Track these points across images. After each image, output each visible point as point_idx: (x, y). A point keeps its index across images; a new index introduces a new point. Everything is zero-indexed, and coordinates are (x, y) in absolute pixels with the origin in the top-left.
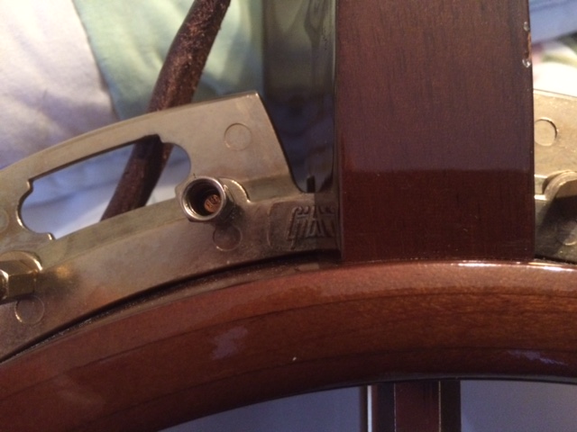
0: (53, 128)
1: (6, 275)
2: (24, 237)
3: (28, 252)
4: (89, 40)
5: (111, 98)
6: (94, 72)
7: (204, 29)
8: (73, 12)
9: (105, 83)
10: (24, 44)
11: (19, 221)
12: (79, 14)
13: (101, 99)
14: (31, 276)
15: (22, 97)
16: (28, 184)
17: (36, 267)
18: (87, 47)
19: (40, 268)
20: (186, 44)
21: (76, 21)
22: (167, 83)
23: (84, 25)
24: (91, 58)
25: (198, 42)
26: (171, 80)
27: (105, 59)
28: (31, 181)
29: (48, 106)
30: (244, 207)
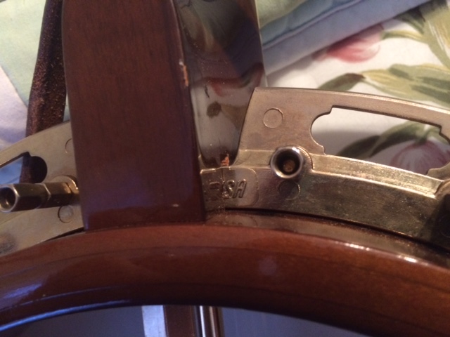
7: (44, 82)
25: (44, 90)
26: (34, 116)
30: (75, 192)
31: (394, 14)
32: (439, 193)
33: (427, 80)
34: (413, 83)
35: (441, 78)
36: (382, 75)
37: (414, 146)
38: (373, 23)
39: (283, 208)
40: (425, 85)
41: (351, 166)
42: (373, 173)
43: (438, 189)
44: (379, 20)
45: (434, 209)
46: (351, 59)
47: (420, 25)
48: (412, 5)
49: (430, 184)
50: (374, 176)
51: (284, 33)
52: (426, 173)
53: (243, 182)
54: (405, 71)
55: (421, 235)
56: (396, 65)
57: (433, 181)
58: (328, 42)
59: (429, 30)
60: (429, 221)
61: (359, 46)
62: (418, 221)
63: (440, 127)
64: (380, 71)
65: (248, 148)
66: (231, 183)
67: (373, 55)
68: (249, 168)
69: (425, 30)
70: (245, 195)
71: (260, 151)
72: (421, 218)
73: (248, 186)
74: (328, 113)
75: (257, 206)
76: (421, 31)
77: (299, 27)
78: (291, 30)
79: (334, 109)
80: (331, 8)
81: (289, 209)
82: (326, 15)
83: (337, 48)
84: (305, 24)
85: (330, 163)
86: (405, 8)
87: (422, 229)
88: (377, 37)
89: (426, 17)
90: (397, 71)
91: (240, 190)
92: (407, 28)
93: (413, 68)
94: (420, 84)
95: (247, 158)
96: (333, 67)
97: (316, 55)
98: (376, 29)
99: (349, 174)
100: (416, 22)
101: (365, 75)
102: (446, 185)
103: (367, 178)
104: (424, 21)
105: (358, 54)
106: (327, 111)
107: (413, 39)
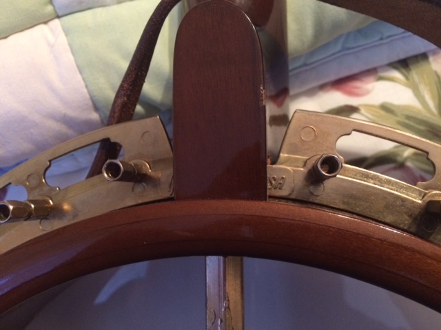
0: (70, 132)
1: (33, 206)
2: (46, 189)
3: (47, 196)
4: (86, 86)
5: (100, 116)
6: (90, 103)
7: (131, 85)
8: (78, 72)
9: (96, 108)
10: (53, 90)
11: (44, 180)
12: (81, 73)
13: (95, 116)
14: (47, 208)
15: (53, 117)
16: (48, 163)
17: (49, 203)
18: (85, 90)
19: (52, 203)
20: (123, 93)
21: (79, 77)
22: (114, 112)
23: (84, 79)
24: (88, 96)
25: (129, 92)
26: (116, 111)
27: (94, 96)
28: (50, 161)
29: (67, 121)
30: (148, 174)
31: (387, 62)
32: (424, 199)
33: (408, 117)
34: (398, 119)
35: (420, 117)
36: (374, 109)
37: (395, 169)
38: (369, 67)
39: (311, 200)
40: (407, 121)
41: (363, 174)
42: (379, 181)
43: (423, 197)
44: (375, 65)
45: (419, 210)
46: (350, 93)
47: (406, 74)
48: (402, 56)
49: (418, 193)
50: (379, 183)
51: (301, 67)
52: (415, 185)
53: (283, 178)
54: (393, 108)
55: (409, 228)
56: (386, 103)
57: (420, 191)
58: (333, 77)
59: (413, 78)
60: (415, 219)
61: (357, 84)
62: (408, 218)
63: (427, 153)
64: (373, 106)
65: (287, 153)
66: (274, 178)
67: (367, 93)
68: (289, 168)
69: (410, 77)
70: (284, 188)
71: (296, 156)
72: (410, 216)
73: (286, 181)
74: (349, 134)
75: (293, 197)
76: (407, 78)
77: (312, 63)
78: (305, 65)
79: (354, 132)
80: (340, 52)
81: (316, 201)
82: (335, 56)
83: (339, 83)
84: (318, 61)
85: (348, 171)
86: (395, 58)
87: (410, 224)
88: (372, 78)
89: (411, 67)
90: (386, 108)
91: (280, 184)
92: (396, 74)
93: (398, 107)
94: (403, 120)
95: (287, 161)
96: (336, 99)
97: (323, 87)
98: (372, 72)
99: (361, 180)
100: (404, 71)
101: (361, 108)
102: (429, 194)
103: (374, 184)
104: (410, 70)
105: (356, 91)
106: (348, 133)
107: (400, 83)
